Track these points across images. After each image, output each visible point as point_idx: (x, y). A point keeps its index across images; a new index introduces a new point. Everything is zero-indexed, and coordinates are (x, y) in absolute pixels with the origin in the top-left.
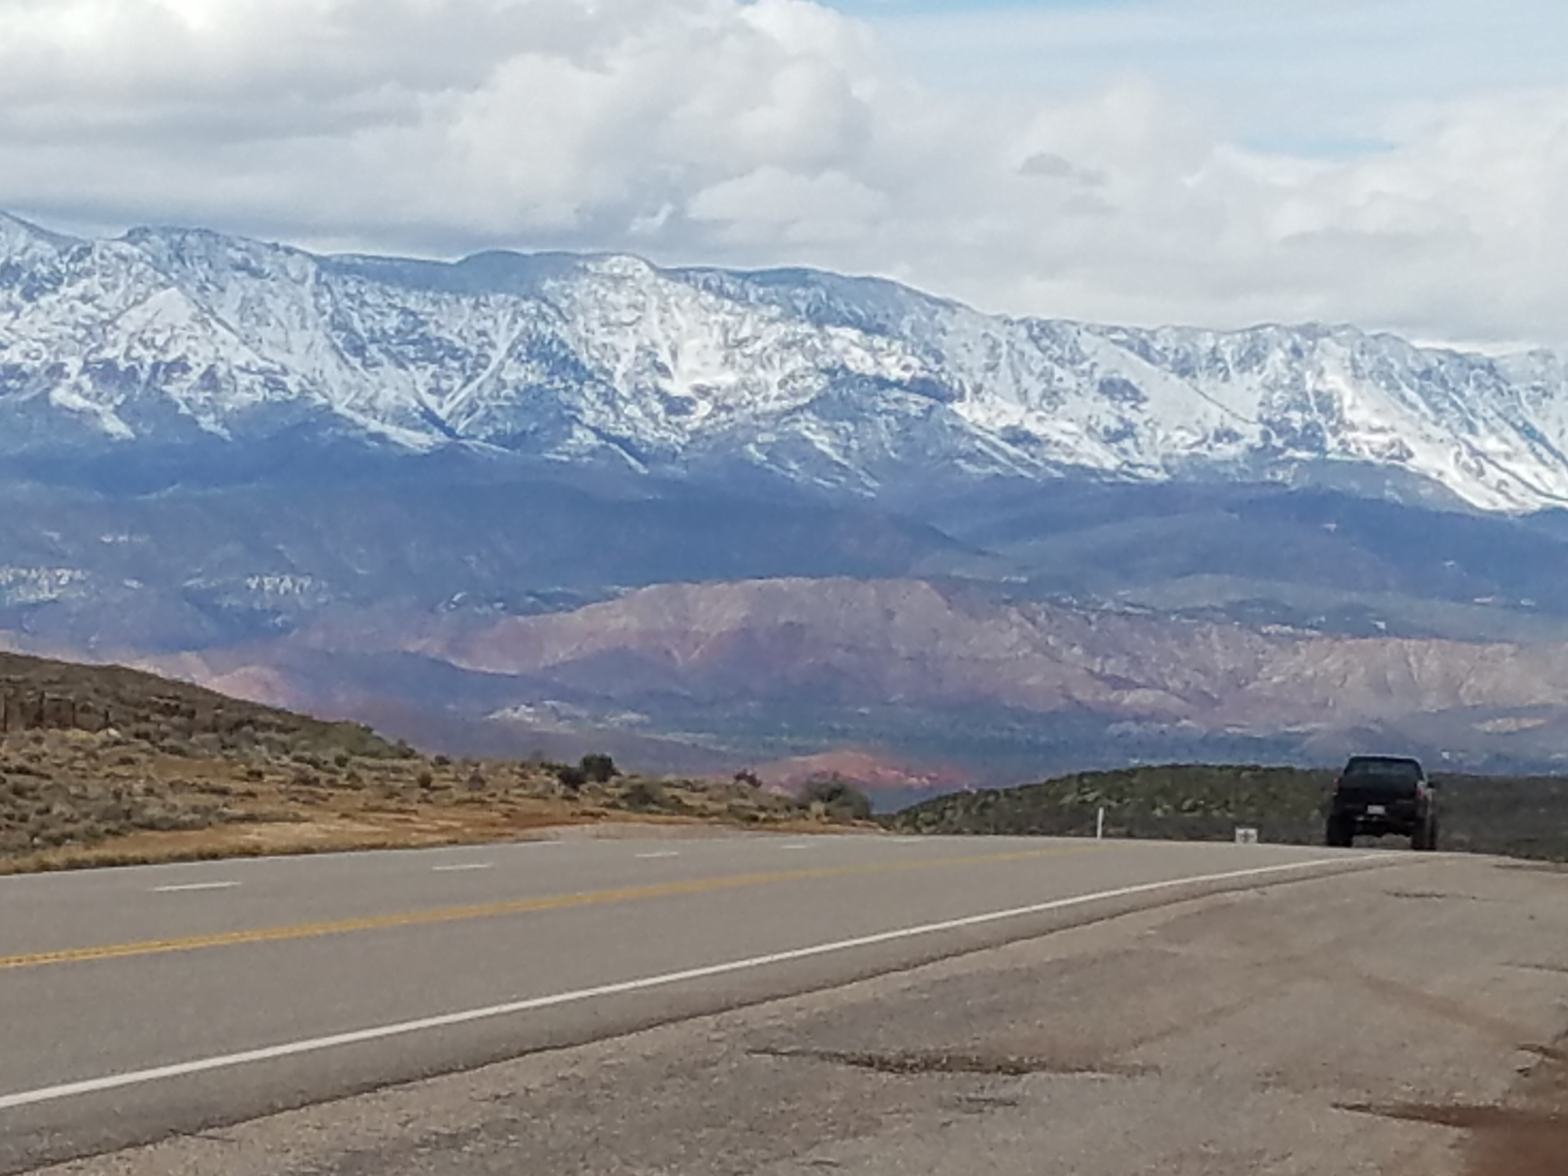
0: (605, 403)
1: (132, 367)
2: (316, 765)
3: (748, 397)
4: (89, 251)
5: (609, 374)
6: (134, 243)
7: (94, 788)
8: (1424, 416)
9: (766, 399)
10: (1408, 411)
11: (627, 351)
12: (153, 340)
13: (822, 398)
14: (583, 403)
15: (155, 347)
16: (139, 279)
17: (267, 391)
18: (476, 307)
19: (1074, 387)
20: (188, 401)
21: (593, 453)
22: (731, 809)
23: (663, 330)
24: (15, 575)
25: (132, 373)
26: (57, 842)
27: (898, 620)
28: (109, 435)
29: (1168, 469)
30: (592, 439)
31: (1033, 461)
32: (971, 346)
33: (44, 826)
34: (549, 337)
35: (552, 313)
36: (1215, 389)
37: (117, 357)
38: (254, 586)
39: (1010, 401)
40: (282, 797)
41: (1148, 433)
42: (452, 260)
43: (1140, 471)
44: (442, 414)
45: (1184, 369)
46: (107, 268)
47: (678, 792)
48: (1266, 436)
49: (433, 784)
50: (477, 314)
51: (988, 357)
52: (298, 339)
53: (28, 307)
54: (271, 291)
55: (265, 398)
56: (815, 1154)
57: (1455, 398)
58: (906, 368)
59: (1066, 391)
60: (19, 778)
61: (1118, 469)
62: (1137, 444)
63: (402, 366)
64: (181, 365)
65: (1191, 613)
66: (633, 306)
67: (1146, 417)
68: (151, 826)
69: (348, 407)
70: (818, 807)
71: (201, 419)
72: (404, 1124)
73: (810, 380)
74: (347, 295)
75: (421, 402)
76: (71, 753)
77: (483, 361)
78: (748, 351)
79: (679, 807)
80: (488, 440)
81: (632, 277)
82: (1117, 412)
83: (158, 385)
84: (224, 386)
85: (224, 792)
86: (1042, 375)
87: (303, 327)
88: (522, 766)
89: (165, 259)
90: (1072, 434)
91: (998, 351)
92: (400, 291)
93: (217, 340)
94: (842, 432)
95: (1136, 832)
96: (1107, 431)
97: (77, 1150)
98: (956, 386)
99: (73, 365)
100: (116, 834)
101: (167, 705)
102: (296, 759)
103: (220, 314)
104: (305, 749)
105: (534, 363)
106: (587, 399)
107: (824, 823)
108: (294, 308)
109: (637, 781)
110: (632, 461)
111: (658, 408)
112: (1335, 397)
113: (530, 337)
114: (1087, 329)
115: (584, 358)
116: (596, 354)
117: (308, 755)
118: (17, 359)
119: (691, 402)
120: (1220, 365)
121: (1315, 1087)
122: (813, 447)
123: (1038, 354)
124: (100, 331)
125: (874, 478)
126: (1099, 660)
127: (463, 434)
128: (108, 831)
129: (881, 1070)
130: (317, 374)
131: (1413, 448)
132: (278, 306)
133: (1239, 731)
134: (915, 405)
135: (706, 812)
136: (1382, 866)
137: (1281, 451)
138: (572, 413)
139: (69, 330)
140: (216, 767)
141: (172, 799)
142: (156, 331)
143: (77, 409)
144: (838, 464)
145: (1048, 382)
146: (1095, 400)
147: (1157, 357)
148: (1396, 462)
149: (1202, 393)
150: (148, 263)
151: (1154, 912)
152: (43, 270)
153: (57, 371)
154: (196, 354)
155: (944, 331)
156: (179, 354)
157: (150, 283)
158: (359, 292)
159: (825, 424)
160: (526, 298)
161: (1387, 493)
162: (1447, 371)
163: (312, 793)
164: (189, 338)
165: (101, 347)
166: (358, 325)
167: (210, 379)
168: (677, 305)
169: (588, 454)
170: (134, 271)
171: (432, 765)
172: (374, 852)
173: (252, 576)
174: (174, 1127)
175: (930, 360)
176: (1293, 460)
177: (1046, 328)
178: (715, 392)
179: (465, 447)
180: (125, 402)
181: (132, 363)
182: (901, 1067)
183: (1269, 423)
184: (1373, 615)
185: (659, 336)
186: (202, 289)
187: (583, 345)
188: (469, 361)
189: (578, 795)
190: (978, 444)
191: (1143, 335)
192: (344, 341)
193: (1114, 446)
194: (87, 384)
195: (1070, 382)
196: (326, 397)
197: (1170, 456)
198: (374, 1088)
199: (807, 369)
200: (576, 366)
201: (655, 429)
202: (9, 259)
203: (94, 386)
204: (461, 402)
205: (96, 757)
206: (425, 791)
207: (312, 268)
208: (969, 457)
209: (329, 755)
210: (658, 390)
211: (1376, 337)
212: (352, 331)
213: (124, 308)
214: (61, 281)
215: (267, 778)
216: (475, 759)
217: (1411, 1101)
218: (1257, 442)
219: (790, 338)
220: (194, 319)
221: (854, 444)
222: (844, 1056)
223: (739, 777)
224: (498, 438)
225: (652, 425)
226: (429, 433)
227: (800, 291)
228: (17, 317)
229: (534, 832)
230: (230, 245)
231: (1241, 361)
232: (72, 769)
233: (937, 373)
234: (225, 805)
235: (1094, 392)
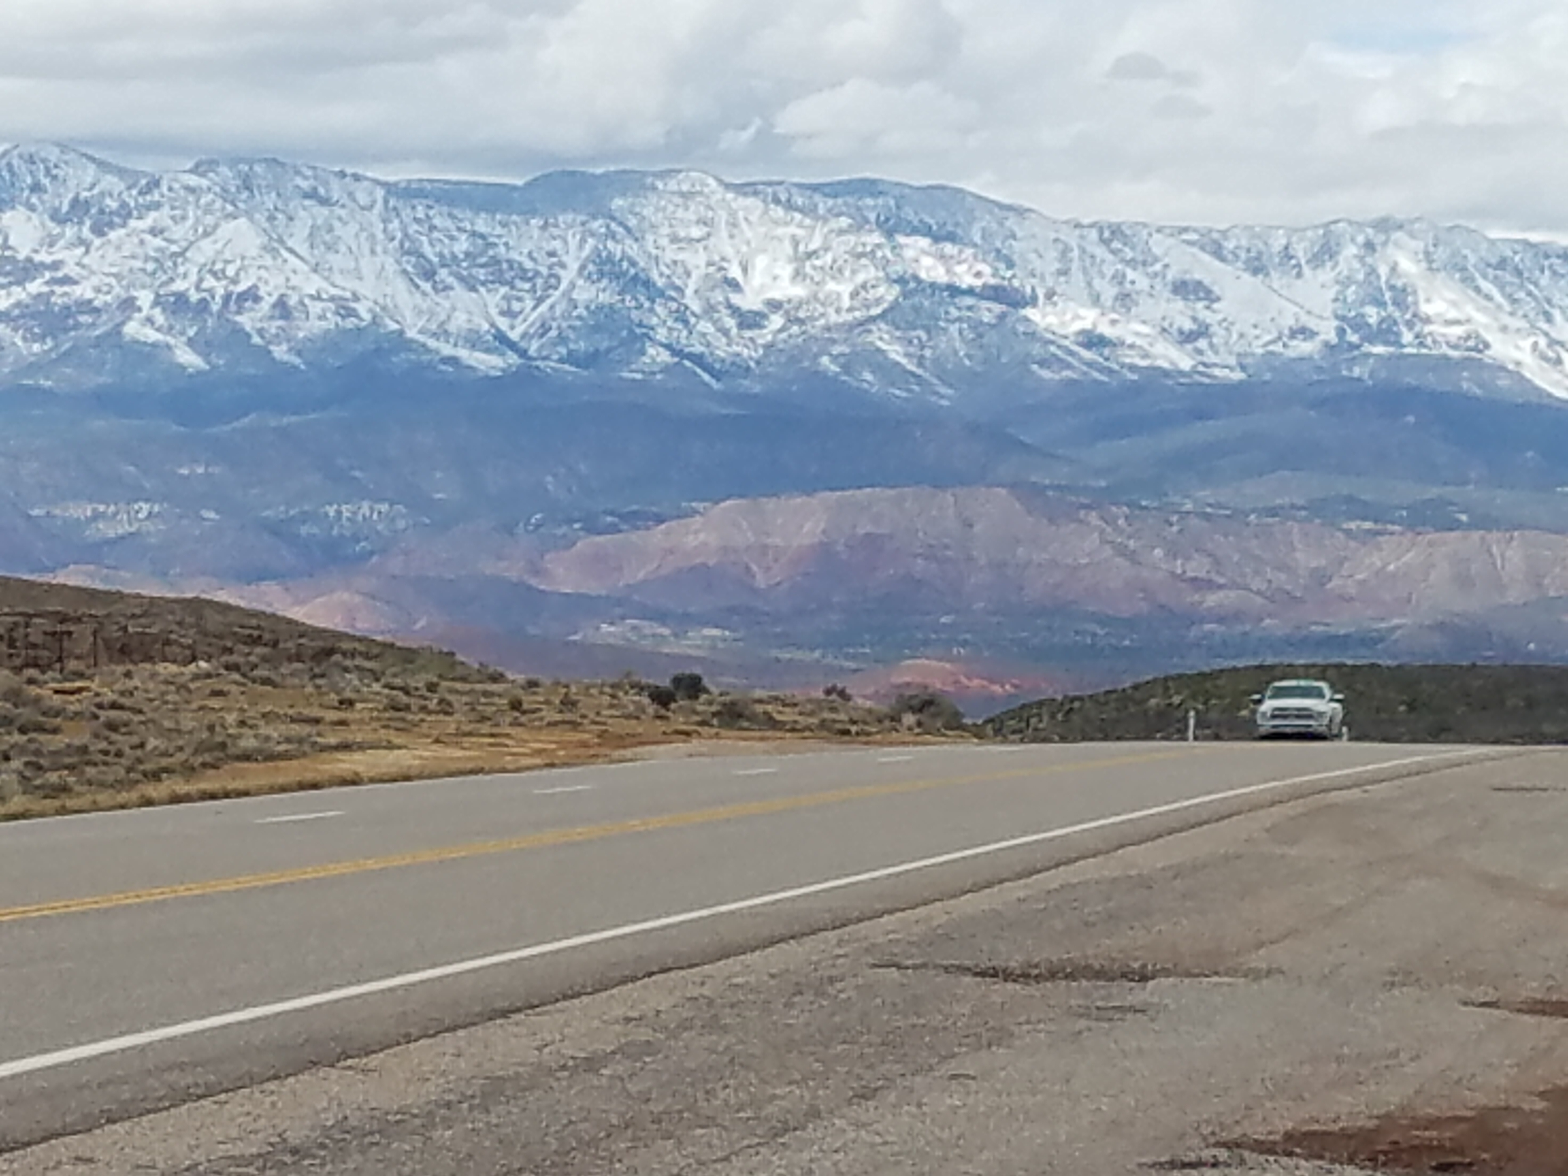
0: (676, 320)
1: (204, 300)
2: (406, 691)
3: (821, 310)
4: (157, 184)
5: (680, 290)
6: (203, 175)
7: (188, 722)
8: (1499, 307)
9: (838, 311)
10: (1485, 303)
11: (697, 267)
12: (223, 271)
13: (894, 306)
14: (655, 321)
15: (226, 277)
16: (208, 210)
17: (339, 319)
18: (545, 227)
19: (1147, 288)
20: (261, 332)
21: (666, 369)
22: (823, 724)
23: (733, 246)
24: (94, 510)
25: (203, 305)
26: (155, 776)
27: (977, 529)
28: (183, 368)
29: (1243, 368)
30: (665, 357)
31: (1106, 364)
32: (1041, 250)
33: (139, 761)
34: (618, 256)
35: (620, 230)
36: (1289, 286)
37: (188, 290)
38: (332, 514)
39: (1083, 306)
40: (375, 725)
41: (1222, 332)
42: (520, 182)
43: (1217, 372)
44: (514, 335)
45: (1257, 267)
46: (175, 200)
47: (769, 708)
48: (1341, 332)
49: (525, 706)
50: (547, 234)
51: (1060, 261)
52: (367, 265)
53: (97, 242)
54: (340, 219)
55: (337, 325)
56: (952, 1067)
57: (1532, 287)
58: (978, 275)
59: (1138, 293)
60: (113, 714)
61: (1194, 371)
62: (1211, 345)
63: (473, 289)
64: (252, 295)
65: (1273, 512)
66: (702, 222)
67: (1220, 317)
68: (246, 757)
69: (421, 332)
70: (909, 719)
71: (272, 348)
72: (539, 1049)
73: (881, 290)
74: (416, 220)
75: (493, 325)
76: (163, 687)
77: (553, 281)
78: (818, 263)
79: (773, 724)
80: (561, 361)
81: (701, 193)
82: (1190, 313)
83: (230, 316)
84: (296, 314)
85: (317, 721)
86: (1114, 277)
87: (373, 252)
88: (612, 686)
89: (233, 189)
90: (1147, 336)
91: (1070, 255)
92: (469, 214)
93: (288, 267)
94: (916, 341)
95: (1223, 732)
96: (1181, 332)
97: (220, 1084)
98: (1028, 290)
99: (145, 298)
100: (215, 767)
101: (250, 636)
102: (386, 686)
103: (290, 243)
104: (395, 675)
105: (605, 282)
106: (659, 317)
107: (918, 734)
108: (364, 235)
109: (727, 699)
110: (706, 377)
111: (730, 323)
112: (1409, 290)
113: (599, 256)
114: (1159, 230)
115: (655, 275)
116: (667, 272)
117: (398, 682)
118: (89, 294)
119: (764, 316)
120: (1293, 262)
121: (1441, 985)
122: (886, 358)
123: (1110, 257)
124: (170, 264)
125: (951, 386)
126: (1179, 562)
127: (535, 355)
128: (204, 765)
129: (1006, 980)
130: (388, 300)
131: (1489, 337)
132: (347, 232)
133: (1321, 628)
134: (989, 311)
135: (798, 727)
136: (1482, 760)
137: (1358, 347)
138: (644, 330)
139: (138, 264)
140: (307, 698)
141: (265, 730)
142: (227, 262)
143: (150, 341)
144: (913, 374)
145: (1121, 283)
146: (1168, 301)
147: (1230, 257)
148: (1473, 354)
149: (1275, 291)
150: (215, 194)
151: (1262, 813)
152: (112, 204)
153: (128, 305)
154: (266, 283)
155: (1014, 237)
156: (250, 284)
157: (218, 214)
158: (427, 216)
159: (898, 334)
160: (594, 217)
161: (1465, 385)
162: (1522, 260)
163: (403, 720)
164: (259, 267)
165: (172, 280)
166: (427, 250)
167: (282, 308)
168: (746, 219)
169: (661, 372)
170: (203, 201)
171: (523, 688)
172: (472, 778)
173: (331, 504)
174: (314, 1059)
175: (1002, 266)
176: (1368, 355)
177: (1117, 231)
178: (786, 306)
179: (537, 367)
180: (196, 334)
181: (204, 294)
182: (1025, 977)
183: (1343, 318)
184: (1455, 508)
185: (729, 251)
186: (271, 218)
187: (653, 262)
188: (539, 282)
189: (670, 714)
190: (1053, 349)
191: (1215, 235)
192: (414, 266)
193: (1189, 347)
194: (160, 318)
195: (1143, 283)
196: (398, 322)
197: (1246, 355)
198: (505, 1013)
199: (877, 279)
200: (648, 284)
201: (729, 345)
202: (78, 194)
203: (167, 319)
204: (532, 324)
205: (189, 691)
206: (517, 714)
207: (380, 193)
208: (1043, 363)
209: (418, 682)
210: (729, 306)
211: (1451, 229)
212: (422, 256)
213: (192, 239)
214: (129, 215)
215: (359, 706)
216: (563, 680)
217: (1539, 996)
218: (1333, 338)
219: (860, 249)
220: (264, 248)
221: (928, 353)
222: (969, 969)
223: (828, 692)
224: (571, 358)
225: (724, 340)
226: (503, 355)
227: (870, 202)
228: (87, 252)
229: (628, 753)
230: (298, 173)
231: (1315, 256)
232: (166, 702)
233: (1010, 279)
234: (319, 734)
235: (1167, 294)
